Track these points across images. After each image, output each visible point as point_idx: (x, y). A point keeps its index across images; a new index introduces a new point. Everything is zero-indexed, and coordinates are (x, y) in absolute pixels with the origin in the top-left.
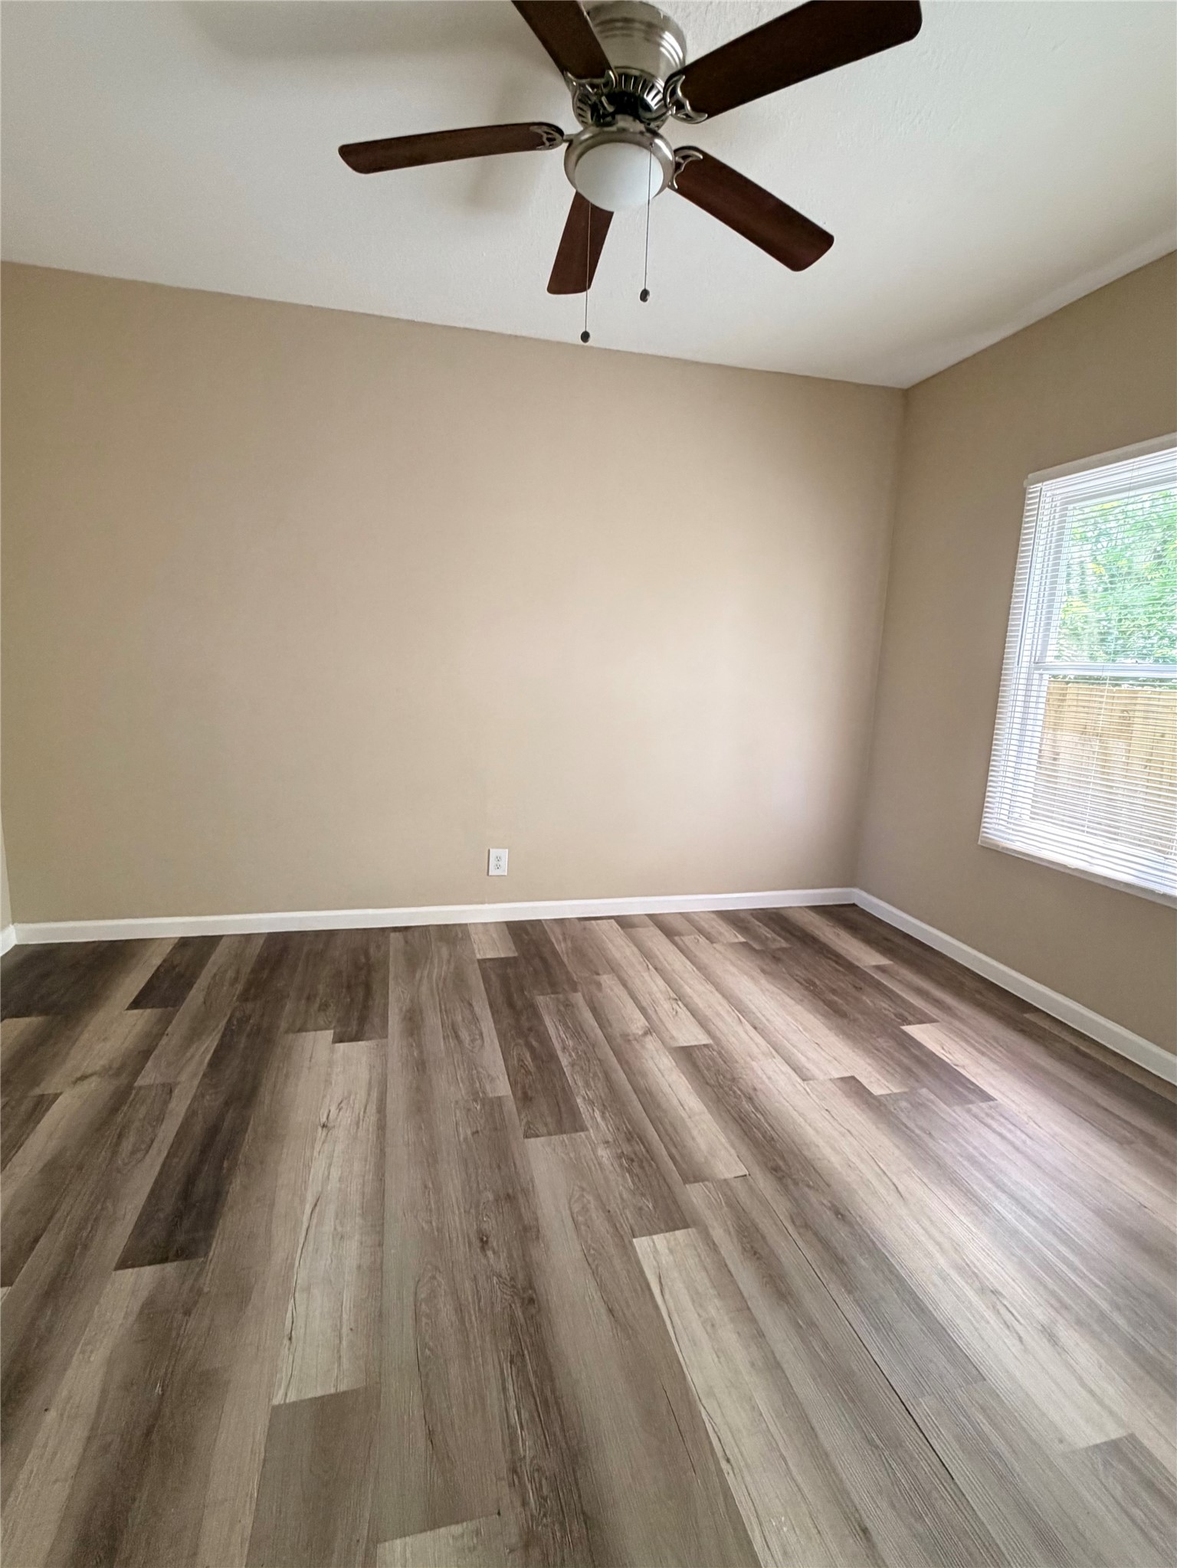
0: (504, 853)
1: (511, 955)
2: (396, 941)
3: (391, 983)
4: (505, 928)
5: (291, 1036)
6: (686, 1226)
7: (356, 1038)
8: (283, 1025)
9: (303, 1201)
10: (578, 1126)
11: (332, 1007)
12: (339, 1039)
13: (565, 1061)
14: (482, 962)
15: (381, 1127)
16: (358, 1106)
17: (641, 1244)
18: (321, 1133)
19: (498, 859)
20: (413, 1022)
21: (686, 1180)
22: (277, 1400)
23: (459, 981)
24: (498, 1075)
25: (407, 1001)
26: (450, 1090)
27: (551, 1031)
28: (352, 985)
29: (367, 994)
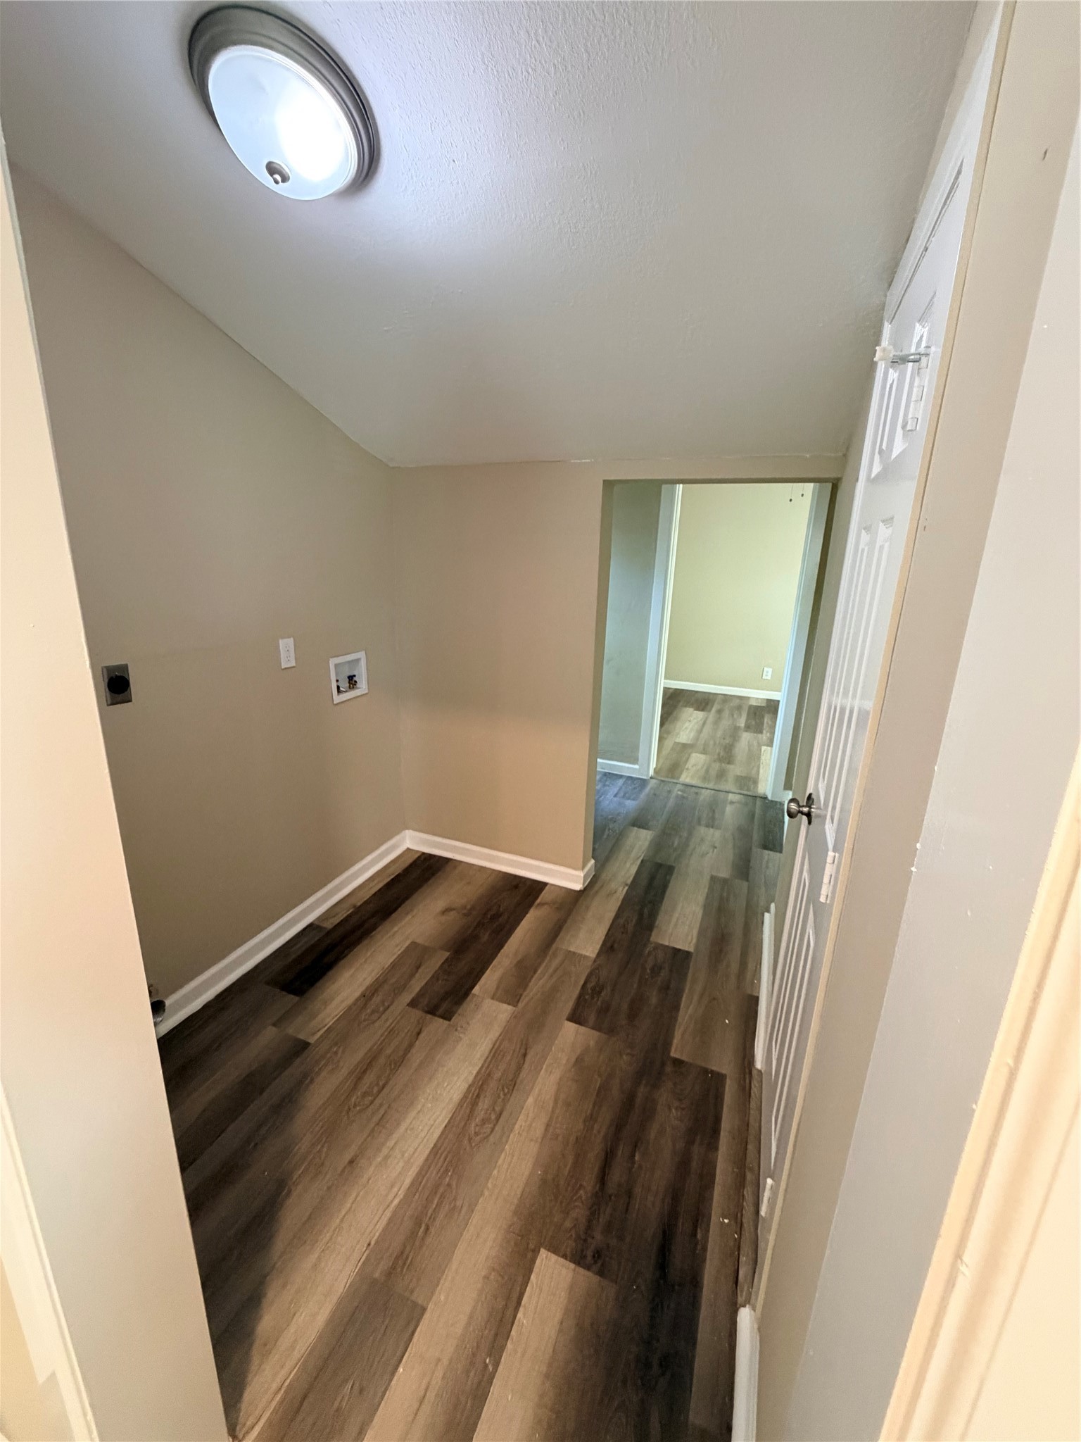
0: (770, 670)
1: (762, 705)
2: (719, 698)
3: (715, 704)
4: (763, 701)
5: (680, 708)
7: (703, 710)
8: (678, 706)
9: (683, 727)
10: (761, 732)
11: (695, 704)
12: (696, 710)
13: (766, 725)
14: (751, 706)
15: (705, 723)
16: (699, 719)
18: (688, 722)
19: (767, 672)
20: (720, 712)
23: (739, 708)
24: (742, 722)
25: (719, 707)
26: (726, 723)
27: (766, 720)
28: (703, 702)
29: (707, 704)
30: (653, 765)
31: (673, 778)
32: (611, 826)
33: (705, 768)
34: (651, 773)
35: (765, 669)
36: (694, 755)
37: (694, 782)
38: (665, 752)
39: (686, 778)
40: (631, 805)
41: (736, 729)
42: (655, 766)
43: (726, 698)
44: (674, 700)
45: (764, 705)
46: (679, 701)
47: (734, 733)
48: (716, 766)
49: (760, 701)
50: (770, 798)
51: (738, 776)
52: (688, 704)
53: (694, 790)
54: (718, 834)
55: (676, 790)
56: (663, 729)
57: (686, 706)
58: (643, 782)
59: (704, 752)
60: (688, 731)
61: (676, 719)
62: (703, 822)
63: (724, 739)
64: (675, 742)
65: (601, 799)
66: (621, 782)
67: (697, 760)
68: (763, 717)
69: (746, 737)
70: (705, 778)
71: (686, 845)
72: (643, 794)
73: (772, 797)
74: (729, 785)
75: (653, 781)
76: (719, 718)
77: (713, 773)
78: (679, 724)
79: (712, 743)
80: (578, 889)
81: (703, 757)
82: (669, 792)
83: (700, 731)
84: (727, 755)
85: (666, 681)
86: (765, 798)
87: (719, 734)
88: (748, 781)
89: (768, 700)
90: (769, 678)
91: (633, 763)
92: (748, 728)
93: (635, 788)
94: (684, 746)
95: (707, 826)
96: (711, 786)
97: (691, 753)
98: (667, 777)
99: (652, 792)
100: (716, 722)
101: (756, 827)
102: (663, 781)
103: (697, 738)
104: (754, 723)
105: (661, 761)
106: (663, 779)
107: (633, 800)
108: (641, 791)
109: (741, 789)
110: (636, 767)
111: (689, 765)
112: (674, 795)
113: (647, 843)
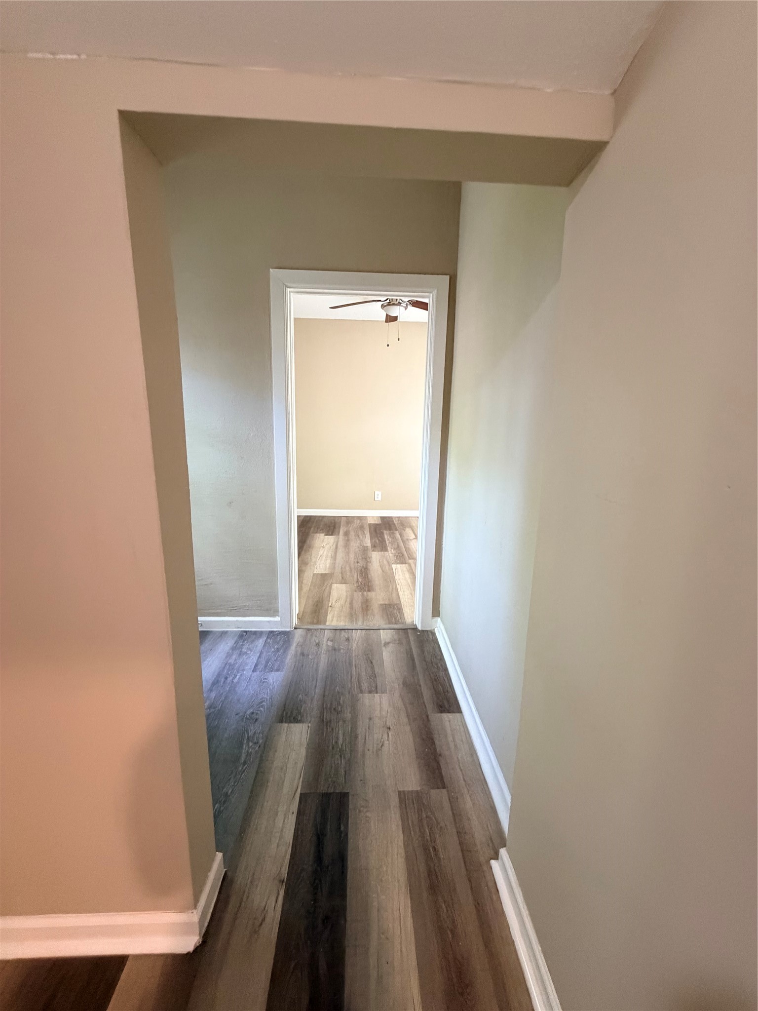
0: (380, 493)
1: (378, 523)
2: (343, 520)
3: (341, 527)
4: (380, 519)
5: (313, 534)
6: (406, 564)
7: (332, 535)
8: (311, 532)
9: (318, 556)
10: (386, 550)
11: (324, 530)
12: (326, 535)
13: (387, 542)
14: (370, 525)
15: (337, 548)
16: (331, 544)
17: (394, 566)
18: (322, 548)
19: (378, 495)
20: (347, 534)
21: (409, 559)
22: (315, 573)
23: (362, 527)
24: (368, 542)
25: (345, 529)
26: (354, 545)
27: (386, 537)
28: (330, 526)
29: (334, 527)
30: (296, 610)
31: (318, 623)
32: (252, 729)
33: (348, 600)
34: (295, 621)
35: (376, 493)
36: (335, 586)
37: (342, 624)
38: (306, 588)
39: (334, 619)
40: (276, 679)
41: (365, 550)
42: (297, 612)
43: (349, 520)
44: (307, 527)
45: (379, 522)
46: (310, 528)
47: (364, 553)
48: (358, 596)
49: (375, 519)
50: (420, 628)
51: (381, 605)
52: (318, 530)
53: (344, 634)
54: (385, 698)
55: (325, 640)
56: (300, 558)
57: (317, 533)
58: (286, 636)
59: (344, 581)
60: (324, 558)
61: (310, 547)
62: (365, 686)
63: (358, 562)
64: (314, 575)
65: (235, 680)
66: (261, 642)
67: (339, 593)
68: (382, 533)
69: (376, 557)
70: (352, 616)
71: (353, 736)
72: (289, 657)
73: (422, 626)
74: (377, 620)
75: (299, 632)
76: (348, 540)
77: (357, 605)
78: (314, 552)
79: (348, 568)
80: (190, 948)
81: (343, 587)
82: (318, 645)
83: (334, 558)
84: (365, 584)
85: (298, 510)
86: (415, 629)
87: (352, 556)
88: (392, 610)
89: (381, 517)
90: (380, 499)
91: (274, 616)
92: (374, 546)
93: (278, 650)
94: (323, 576)
95: (370, 692)
96: (359, 624)
97: (332, 584)
98: (312, 623)
99: (299, 649)
100: (347, 545)
101: (421, 677)
102: (309, 630)
103: (333, 566)
104: (377, 541)
105: (304, 602)
106: (309, 627)
107: (278, 670)
108: (286, 649)
109: (390, 623)
110: (277, 619)
111: (332, 601)
112: (324, 647)
113: (303, 752)
